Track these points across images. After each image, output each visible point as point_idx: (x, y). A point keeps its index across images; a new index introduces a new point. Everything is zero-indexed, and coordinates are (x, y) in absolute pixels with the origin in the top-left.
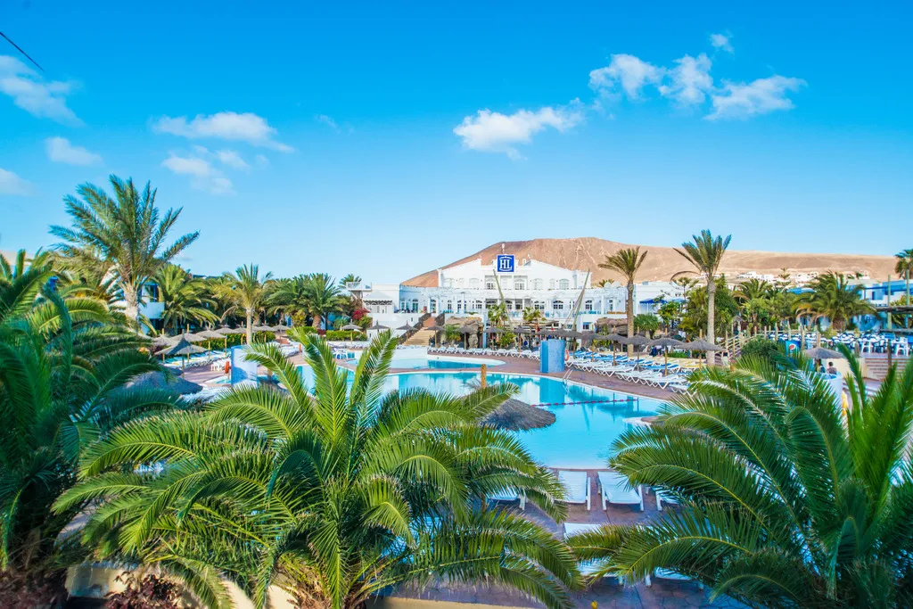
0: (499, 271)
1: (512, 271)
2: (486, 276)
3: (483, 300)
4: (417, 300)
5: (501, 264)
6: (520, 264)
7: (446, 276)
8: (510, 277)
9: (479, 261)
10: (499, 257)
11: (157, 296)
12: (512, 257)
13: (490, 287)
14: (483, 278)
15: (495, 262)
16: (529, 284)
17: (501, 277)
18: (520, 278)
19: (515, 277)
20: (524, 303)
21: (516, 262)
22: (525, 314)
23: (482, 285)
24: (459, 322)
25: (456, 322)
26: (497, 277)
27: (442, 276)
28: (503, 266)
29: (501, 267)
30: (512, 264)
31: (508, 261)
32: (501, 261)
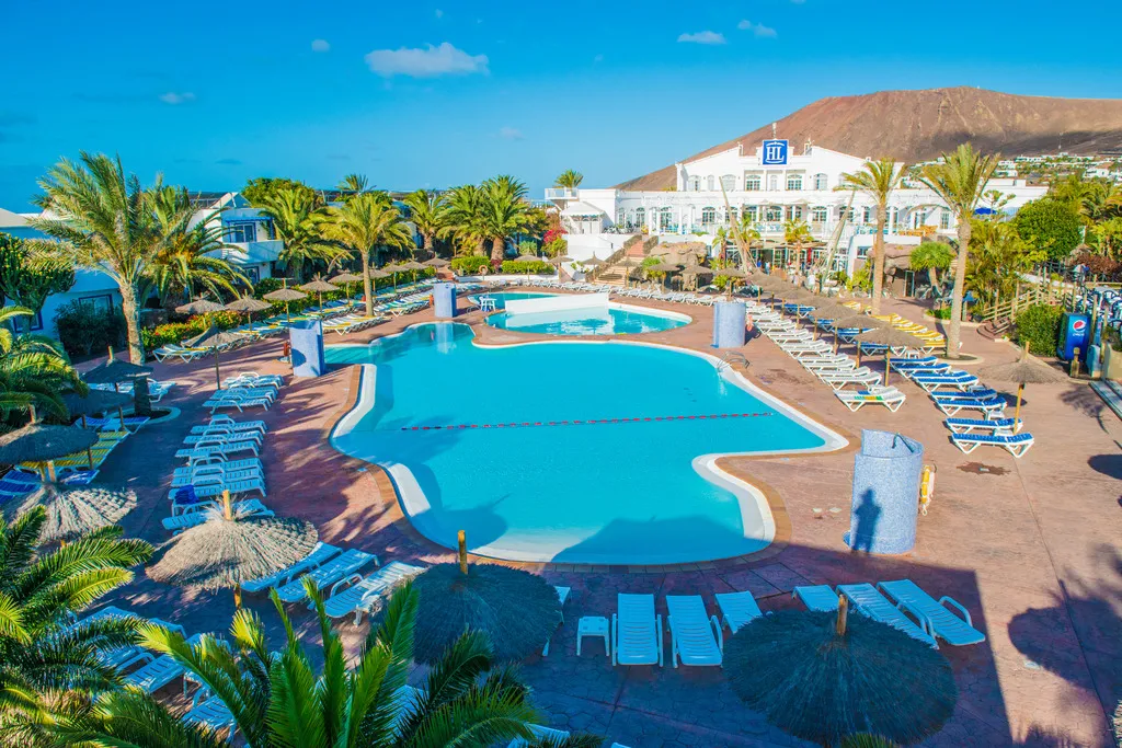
0: (765, 163)
1: (785, 163)
2: (746, 172)
3: (739, 206)
4: (642, 209)
5: (768, 153)
6: (795, 153)
7: (689, 174)
8: (781, 172)
9: (735, 151)
10: (766, 143)
11: (275, 235)
12: (785, 143)
13: (750, 186)
14: (742, 175)
15: (760, 150)
16: (807, 182)
17: (768, 172)
18: (796, 173)
19: (788, 171)
20: (794, 210)
21: (790, 150)
22: (788, 229)
23: (740, 184)
24: (668, 251)
25: (664, 251)
26: (762, 172)
27: (684, 173)
28: (771, 156)
29: (768, 158)
30: (784, 152)
31: (779, 148)
32: (769, 148)
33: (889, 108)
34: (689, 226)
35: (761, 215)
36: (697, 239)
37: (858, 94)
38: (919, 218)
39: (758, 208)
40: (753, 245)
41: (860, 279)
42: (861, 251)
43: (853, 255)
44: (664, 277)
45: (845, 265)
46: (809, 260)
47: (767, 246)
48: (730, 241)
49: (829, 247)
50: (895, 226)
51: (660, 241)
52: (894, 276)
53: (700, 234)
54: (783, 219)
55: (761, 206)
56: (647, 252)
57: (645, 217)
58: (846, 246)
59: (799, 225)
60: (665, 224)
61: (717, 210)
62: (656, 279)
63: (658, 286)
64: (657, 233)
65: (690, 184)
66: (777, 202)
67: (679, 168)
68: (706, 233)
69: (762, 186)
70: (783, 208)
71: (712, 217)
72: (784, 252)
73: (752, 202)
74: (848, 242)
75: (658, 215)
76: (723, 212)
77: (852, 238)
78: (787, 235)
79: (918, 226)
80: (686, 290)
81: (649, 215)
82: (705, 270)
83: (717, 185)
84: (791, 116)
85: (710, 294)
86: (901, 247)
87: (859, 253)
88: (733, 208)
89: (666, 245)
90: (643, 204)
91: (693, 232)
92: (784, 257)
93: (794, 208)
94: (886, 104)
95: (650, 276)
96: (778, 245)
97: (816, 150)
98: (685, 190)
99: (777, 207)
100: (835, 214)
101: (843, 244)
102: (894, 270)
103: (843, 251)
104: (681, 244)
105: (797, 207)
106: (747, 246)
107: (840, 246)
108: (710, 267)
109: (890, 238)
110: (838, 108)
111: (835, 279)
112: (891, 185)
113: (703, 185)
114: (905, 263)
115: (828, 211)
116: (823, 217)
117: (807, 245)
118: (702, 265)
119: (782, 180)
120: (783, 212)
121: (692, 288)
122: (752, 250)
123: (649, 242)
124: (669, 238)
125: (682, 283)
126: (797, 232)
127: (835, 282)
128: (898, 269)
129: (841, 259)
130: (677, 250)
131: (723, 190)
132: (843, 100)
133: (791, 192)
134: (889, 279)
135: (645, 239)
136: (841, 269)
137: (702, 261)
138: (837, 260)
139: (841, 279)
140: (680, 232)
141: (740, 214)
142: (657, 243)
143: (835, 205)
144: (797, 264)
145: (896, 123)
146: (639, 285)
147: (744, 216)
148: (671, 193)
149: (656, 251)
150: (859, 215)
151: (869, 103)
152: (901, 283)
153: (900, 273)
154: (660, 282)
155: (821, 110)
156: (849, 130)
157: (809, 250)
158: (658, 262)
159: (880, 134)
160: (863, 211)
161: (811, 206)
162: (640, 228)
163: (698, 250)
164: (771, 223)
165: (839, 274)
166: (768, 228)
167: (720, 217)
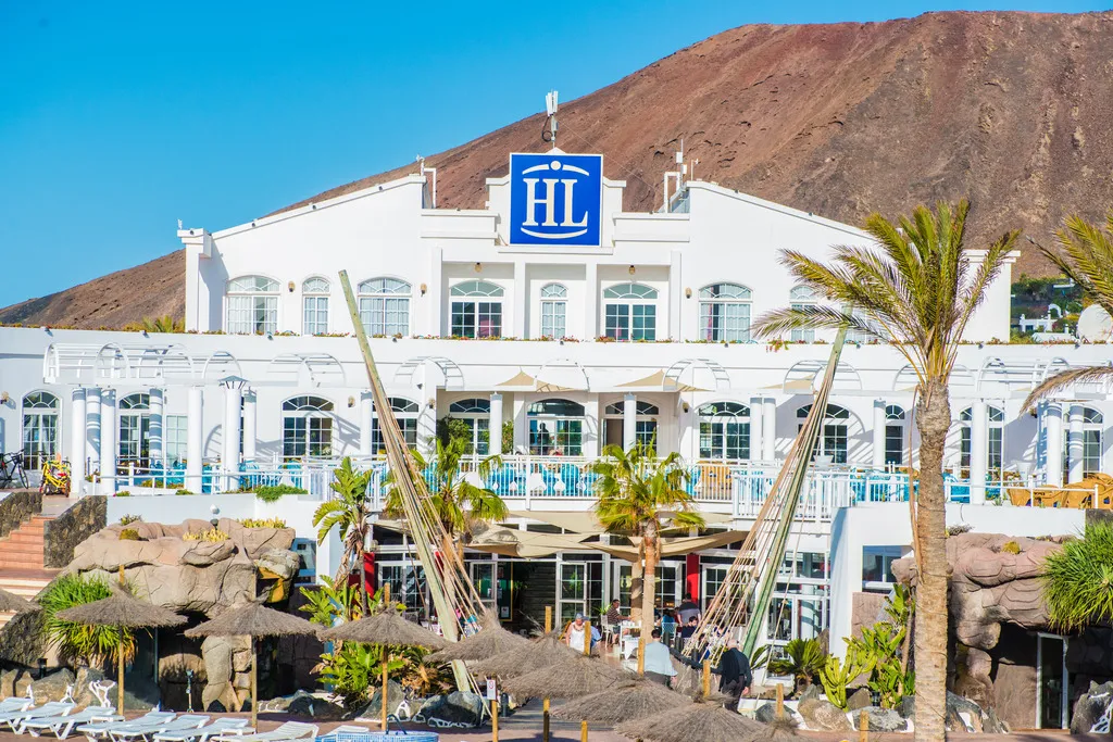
0: (518, 237)
1: (592, 237)
2: (448, 268)
3: (423, 398)
4: (48, 399)
5: (531, 201)
6: (632, 204)
7: (233, 266)
8: (578, 271)
9: (408, 190)
10: (521, 163)
12: (593, 165)
13: (468, 322)
14: (433, 280)
15: (500, 192)
16: (678, 313)
17: (533, 270)
18: (634, 276)
19: (604, 271)
20: (630, 417)
21: (611, 194)
22: (609, 483)
23: (427, 314)
24: (146, 551)
25: (127, 551)
26: (507, 270)
27: (212, 264)
28: (540, 212)
29: (531, 221)
30: (588, 200)
31: (569, 184)
32: (531, 183)
33: (970, 71)
34: (230, 464)
35: (508, 432)
36: (258, 509)
37: (862, 20)
38: (1078, 446)
39: (496, 406)
40: (479, 541)
41: (873, 660)
42: (878, 564)
43: (848, 577)
44: (124, 653)
45: (822, 615)
46: (691, 602)
47: (531, 548)
48: (391, 524)
49: (762, 550)
50: (992, 476)
51: (113, 517)
52: (996, 655)
53: (271, 493)
54: (591, 451)
55: (508, 398)
56: (60, 557)
57: (59, 426)
58: (821, 547)
59: (646, 470)
60: (136, 458)
61: (340, 410)
62: (95, 662)
63: (101, 689)
64: (106, 488)
65: (238, 311)
66: (564, 381)
67: (194, 246)
68: (296, 491)
69: (510, 323)
70: (592, 408)
71: (321, 430)
72: (596, 572)
73: (472, 382)
74: (827, 528)
75: (110, 418)
76: (361, 417)
77: (842, 512)
78: (604, 507)
79: (1076, 475)
80: (217, 707)
81: (73, 419)
82: (289, 624)
83: (339, 317)
84: (623, 86)
85: (308, 719)
86: (1016, 548)
87: (869, 575)
88: (399, 404)
89: (132, 532)
90: (49, 375)
91: (245, 485)
92: (596, 590)
93: (630, 406)
94: (958, 61)
95: (69, 650)
96: (572, 543)
97: (707, 197)
98: (215, 330)
99: (567, 406)
100: (779, 433)
101: (808, 539)
102: (995, 631)
103: (813, 565)
104: (196, 529)
105: (642, 407)
106: (453, 550)
107: (798, 545)
108: (308, 616)
109: (979, 516)
110: (792, 63)
111: (786, 670)
112: (960, 303)
113: (287, 312)
114: (1033, 605)
115: (754, 420)
116: (739, 443)
117: (679, 546)
118: (282, 606)
119: (582, 306)
120: (591, 422)
121: (238, 700)
122: (476, 564)
123: (69, 520)
124: (148, 504)
125: (200, 682)
126: (641, 492)
127: (788, 682)
128: (1008, 628)
129: (807, 595)
130: (180, 549)
131: (360, 335)
132: (807, 36)
133: (617, 346)
134: (981, 666)
135: (55, 508)
136: (808, 633)
137: (278, 595)
138: (792, 598)
139: (804, 667)
140: (193, 484)
141: (427, 426)
142: (100, 522)
143: (782, 398)
144: (644, 618)
145: (997, 126)
146: (28, 685)
147: (444, 431)
148: (159, 340)
149: (97, 553)
150: (868, 437)
151: (897, 53)
152: (1022, 683)
153: (1016, 642)
154: (110, 673)
155: (728, 72)
156: (835, 145)
157: (692, 562)
158: (100, 592)
159: (942, 163)
160: (879, 423)
161: (694, 400)
162: (39, 473)
163: (261, 552)
164: (546, 461)
165: (799, 648)
166: (535, 482)
167: (351, 438)
